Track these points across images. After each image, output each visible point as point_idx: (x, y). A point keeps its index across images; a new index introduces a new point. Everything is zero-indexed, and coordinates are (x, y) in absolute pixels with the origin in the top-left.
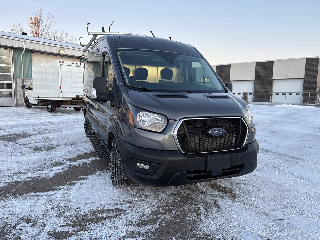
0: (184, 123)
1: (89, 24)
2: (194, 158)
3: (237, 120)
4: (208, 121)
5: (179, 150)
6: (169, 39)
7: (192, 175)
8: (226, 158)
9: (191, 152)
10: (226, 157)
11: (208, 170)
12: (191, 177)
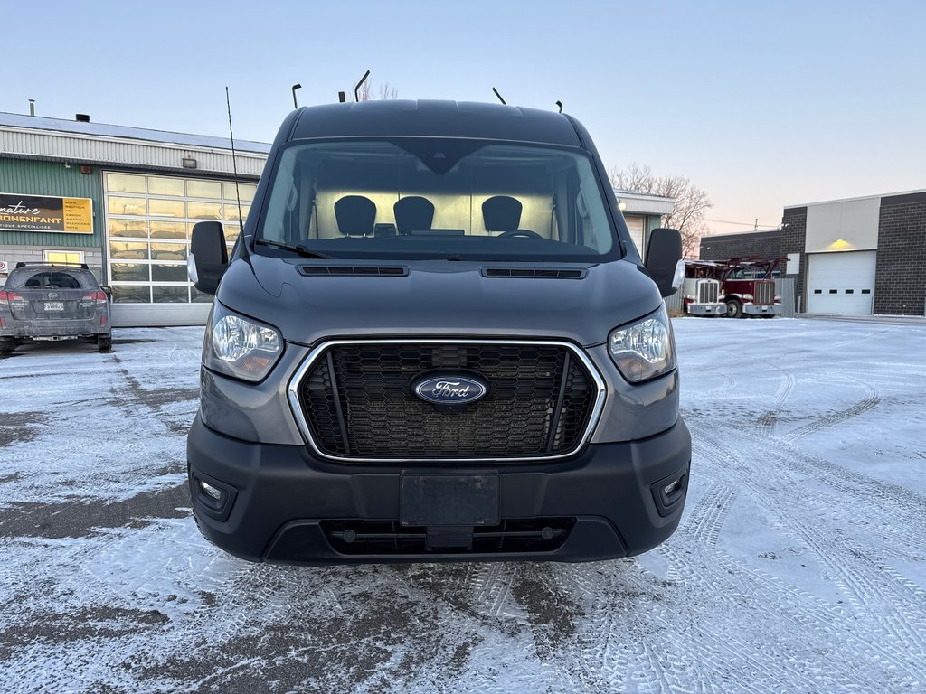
0: (329, 355)
1: (299, 86)
2: (348, 476)
3: (556, 352)
4: (434, 352)
5: (308, 445)
6: (556, 109)
7: (349, 536)
8: (479, 484)
9: (354, 454)
10: (477, 481)
11: (404, 523)
12: (343, 542)
